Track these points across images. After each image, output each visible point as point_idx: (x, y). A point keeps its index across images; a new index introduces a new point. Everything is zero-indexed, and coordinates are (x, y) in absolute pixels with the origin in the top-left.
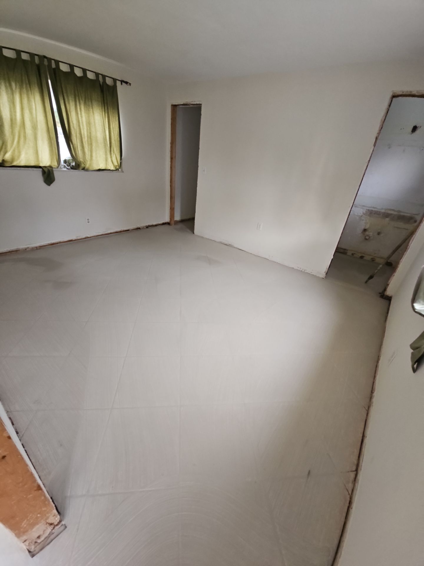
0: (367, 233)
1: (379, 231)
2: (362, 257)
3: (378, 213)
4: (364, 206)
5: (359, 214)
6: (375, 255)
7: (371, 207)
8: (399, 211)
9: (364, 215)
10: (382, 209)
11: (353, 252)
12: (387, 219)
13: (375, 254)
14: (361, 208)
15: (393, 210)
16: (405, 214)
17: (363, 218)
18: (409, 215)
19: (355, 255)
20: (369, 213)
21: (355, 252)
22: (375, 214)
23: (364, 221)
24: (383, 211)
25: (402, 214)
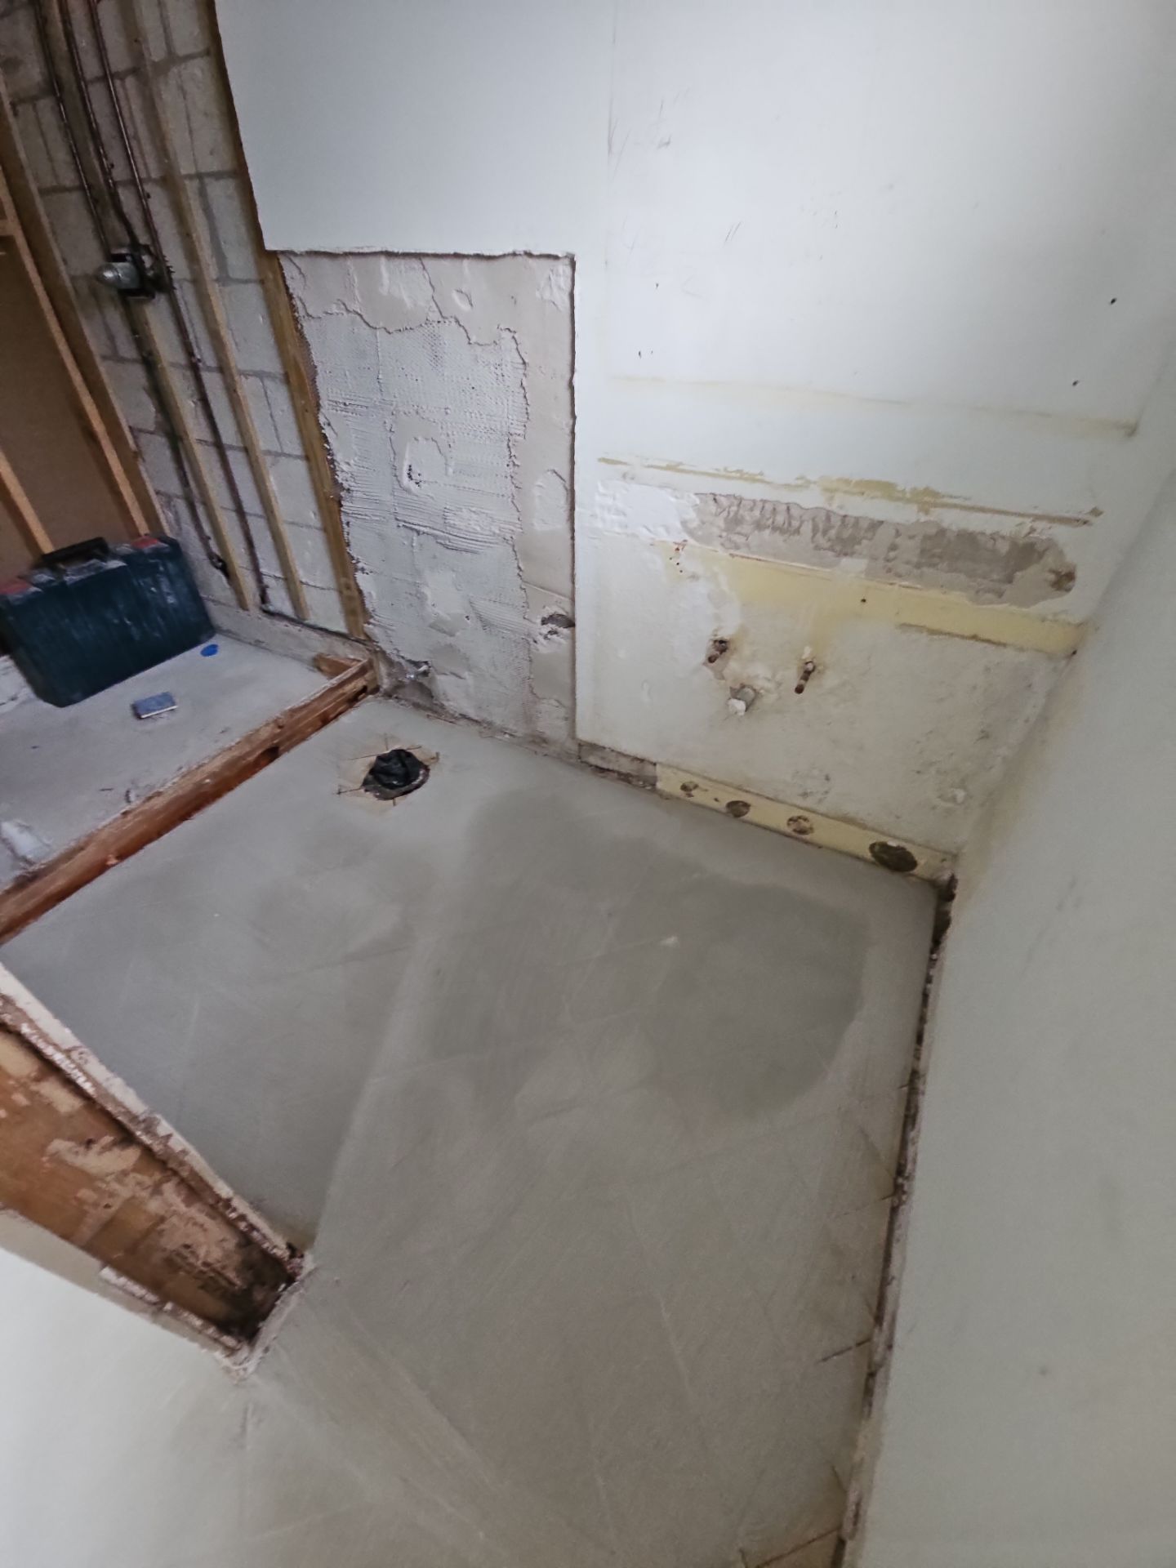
0: (733, 666)
1: (807, 653)
2: (737, 809)
3: (780, 519)
4: (673, 468)
5: (663, 536)
6: (809, 802)
7: (727, 476)
8: (927, 499)
9: (691, 541)
10: (804, 484)
11: (687, 779)
12: (854, 566)
13: (805, 795)
14: (662, 487)
15: (887, 490)
16: (976, 523)
17: (690, 566)
18: (1008, 526)
19: (698, 796)
20: (721, 523)
21: (696, 780)
22: (759, 526)
23: (702, 588)
24: (811, 499)
25: (953, 520)
